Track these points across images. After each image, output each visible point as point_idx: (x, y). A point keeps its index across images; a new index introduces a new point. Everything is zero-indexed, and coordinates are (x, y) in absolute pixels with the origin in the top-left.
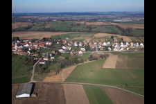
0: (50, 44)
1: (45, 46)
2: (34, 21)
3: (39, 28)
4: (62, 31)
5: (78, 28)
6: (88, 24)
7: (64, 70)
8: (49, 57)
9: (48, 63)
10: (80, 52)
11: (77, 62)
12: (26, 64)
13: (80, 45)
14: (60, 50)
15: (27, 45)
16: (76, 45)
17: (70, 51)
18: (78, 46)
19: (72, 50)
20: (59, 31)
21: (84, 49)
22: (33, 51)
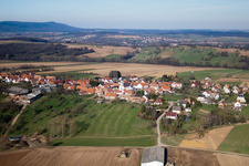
0: (180, 86)
1: (171, 88)
2: (134, 44)
3: (148, 57)
4: (192, 65)
5: (224, 61)
6: (243, 53)
7: (212, 132)
8: (182, 109)
9: (182, 118)
10: (237, 105)
11: (234, 121)
12: (144, 117)
13: (235, 91)
14: (199, 99)
15: (139, 86)
16: (227, 91)
17: (216, 101)
18: (231, 94)
19: (220, 99)
20: (186, 65)
21: (243, 99)
22: (153, 96)
